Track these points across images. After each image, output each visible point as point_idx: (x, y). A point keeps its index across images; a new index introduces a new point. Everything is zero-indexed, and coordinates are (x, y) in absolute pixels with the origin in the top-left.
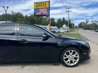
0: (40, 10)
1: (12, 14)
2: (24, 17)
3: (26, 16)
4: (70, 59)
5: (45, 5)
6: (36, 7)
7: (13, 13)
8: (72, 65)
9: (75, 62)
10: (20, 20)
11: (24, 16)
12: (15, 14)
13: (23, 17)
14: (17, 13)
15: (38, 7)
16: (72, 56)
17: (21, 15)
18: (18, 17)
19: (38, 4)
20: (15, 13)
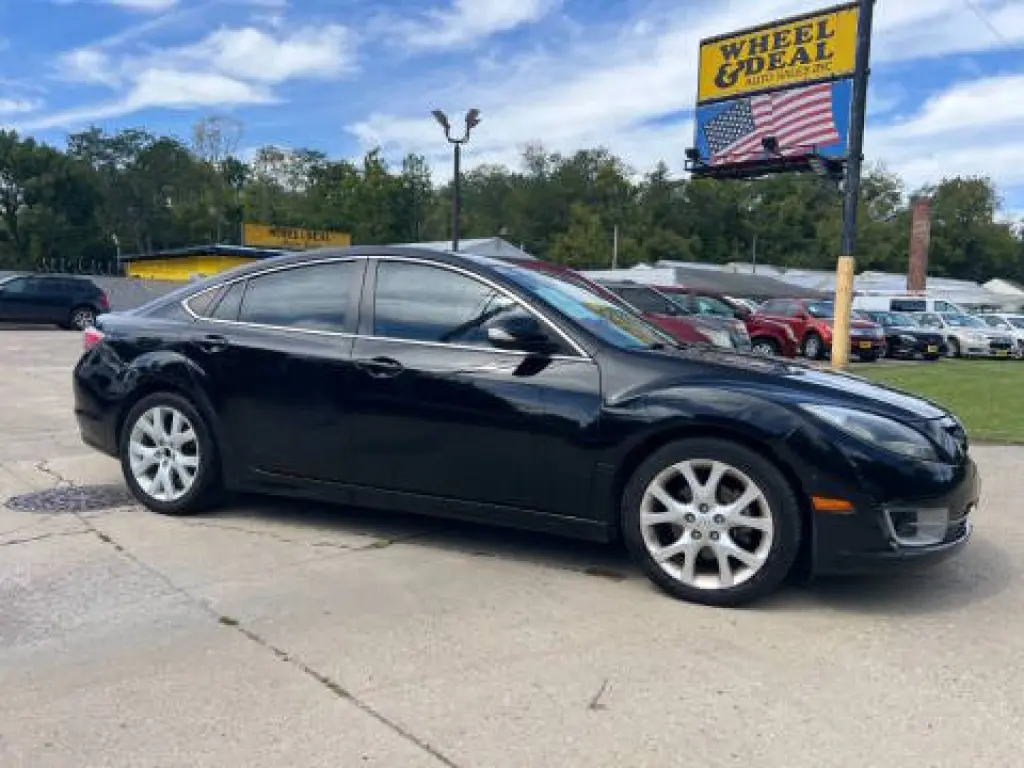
0: (760, 107)
1: (527, 173)
2: (635, 191)
3: (658, 177)
4: (695, 534)
5: (811, 49)
6: (719, 83)
7: (538, 163)
8: (707, 583)
9: (735, 564)
10: (595, 219)
11: (635, 180)
12: (551, 168)
13: (625, 191)
14: (568, 153)
15: (742, 85)
16: (711, 514)
17: (611, 175)
18: (570, 198)
19: (744, 55)
20: (555, 157)
